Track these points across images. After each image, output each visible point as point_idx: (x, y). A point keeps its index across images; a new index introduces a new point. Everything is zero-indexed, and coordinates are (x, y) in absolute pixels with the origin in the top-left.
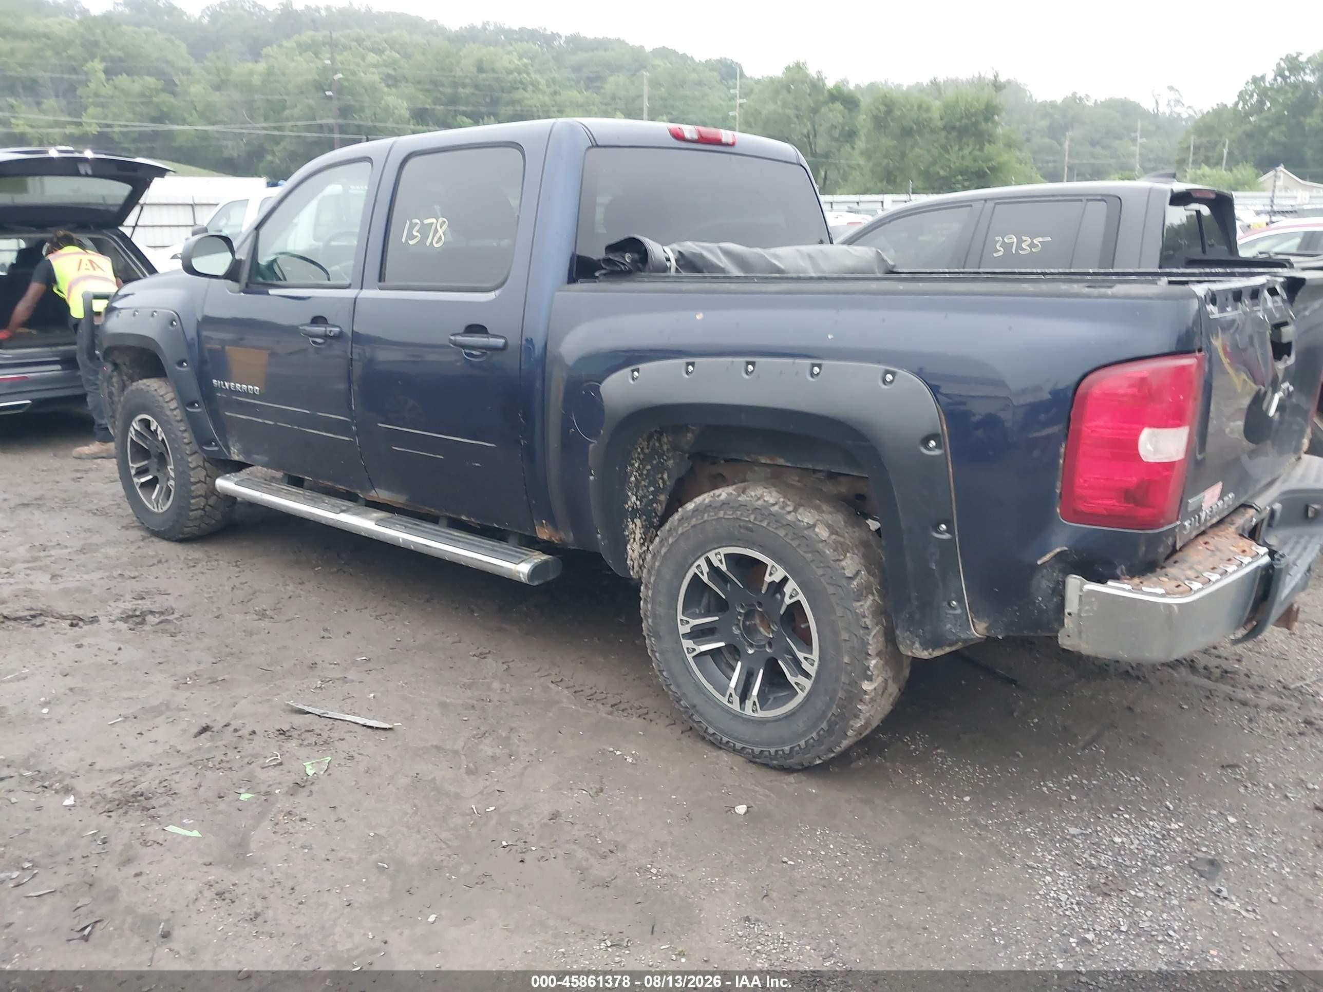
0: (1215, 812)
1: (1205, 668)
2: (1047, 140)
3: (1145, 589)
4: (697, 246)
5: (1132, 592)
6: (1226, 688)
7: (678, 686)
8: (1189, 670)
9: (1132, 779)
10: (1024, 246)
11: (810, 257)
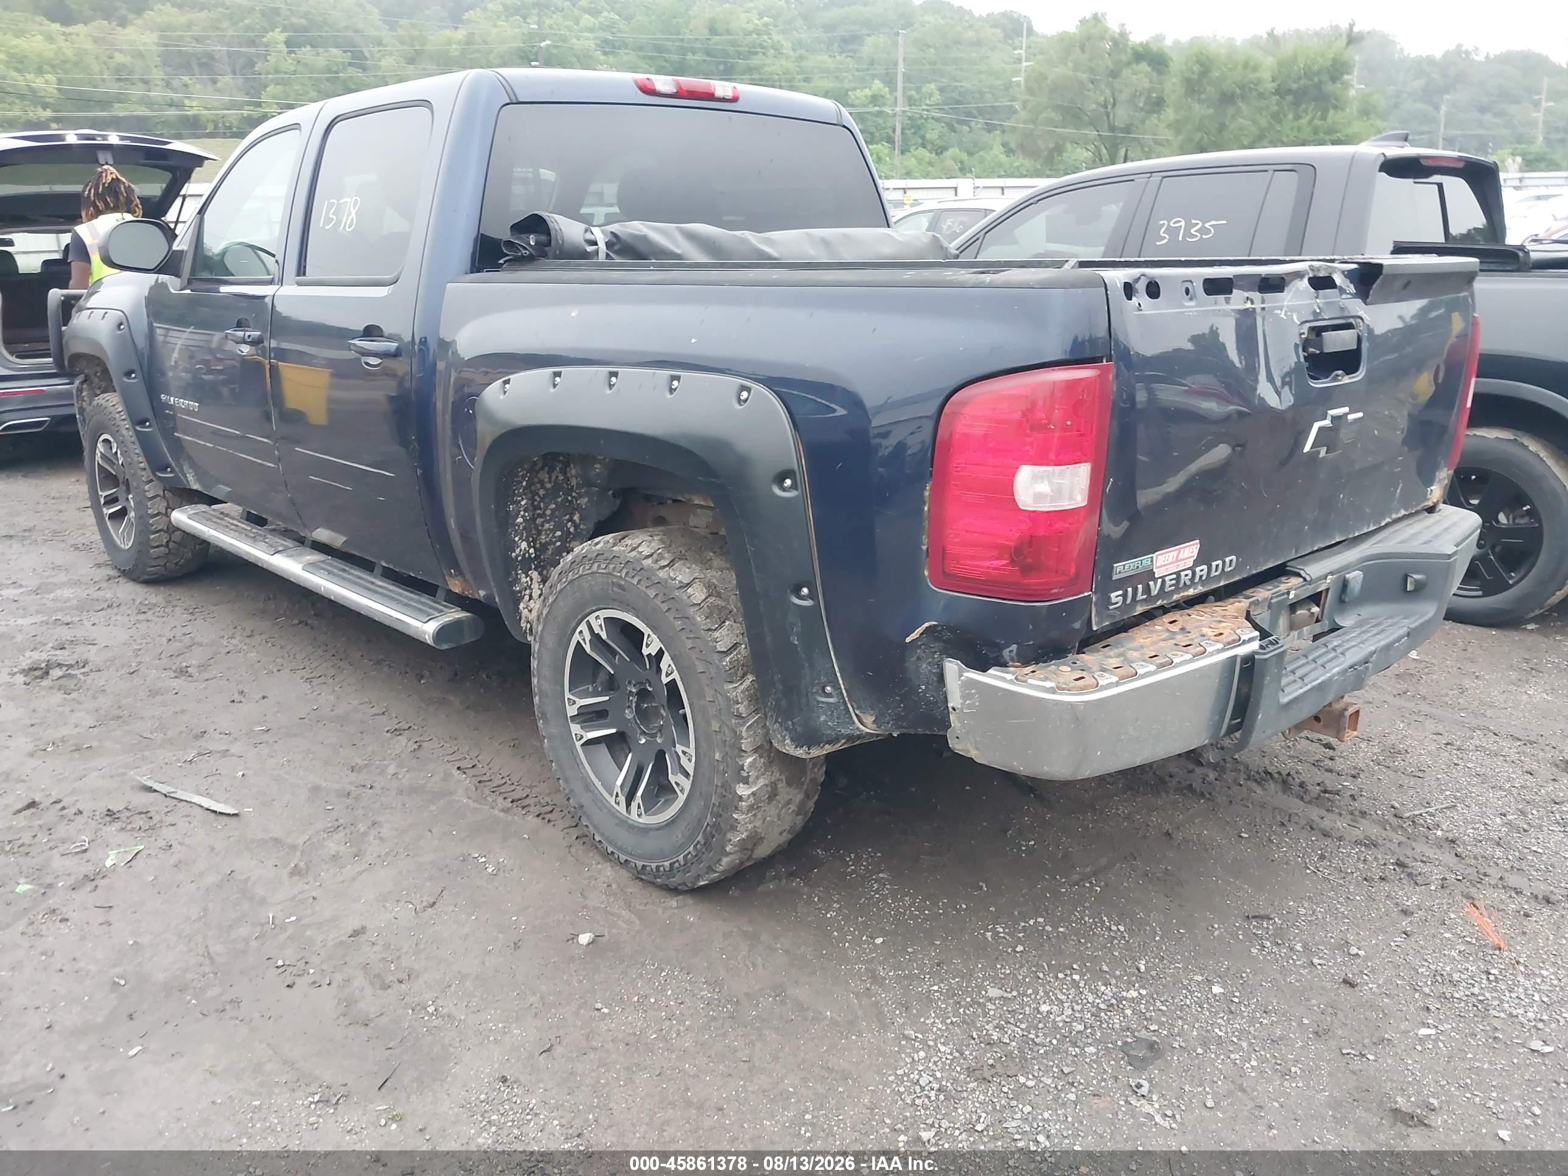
0: (1199, 978)
1: (1302, 785)
2: (1420, 106)
3: (1030, 681)
4: (646, 227)
5: (1014, 684)
6: (1314, 813)
7: (566, 781)
8: (1279, 787)
9: (1114, 928)
10: (1192, 231)
11: (825, 242)
